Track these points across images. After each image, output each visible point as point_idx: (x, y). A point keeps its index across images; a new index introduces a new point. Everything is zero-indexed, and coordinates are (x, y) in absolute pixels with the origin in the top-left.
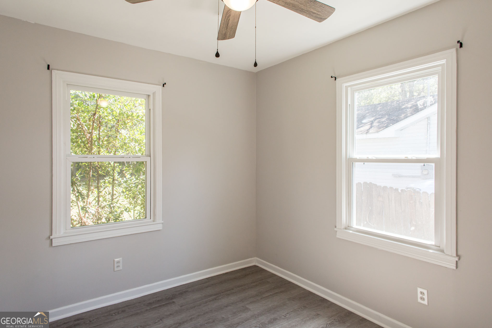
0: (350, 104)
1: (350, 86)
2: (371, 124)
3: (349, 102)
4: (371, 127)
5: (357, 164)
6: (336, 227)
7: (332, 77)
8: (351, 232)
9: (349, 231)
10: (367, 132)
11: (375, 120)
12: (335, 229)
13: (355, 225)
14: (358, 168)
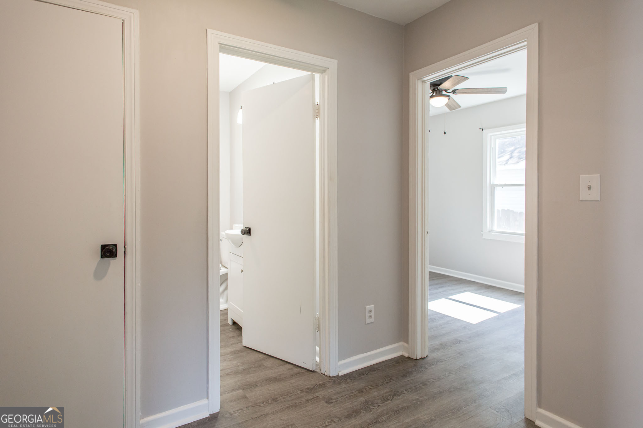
0: (493, 147)
1: (493, 135)
2: (511, 154)
3: (492, 146)
4: (511, 158)
5: (498, 188)
6: (482, 231)
7: (480, 129)
8: (493, 233)
9: (491, 233)
10: (507, 162)
11: (515, 150)
12: (482, 233)
13: (495, 228)
14: (498, 191)
